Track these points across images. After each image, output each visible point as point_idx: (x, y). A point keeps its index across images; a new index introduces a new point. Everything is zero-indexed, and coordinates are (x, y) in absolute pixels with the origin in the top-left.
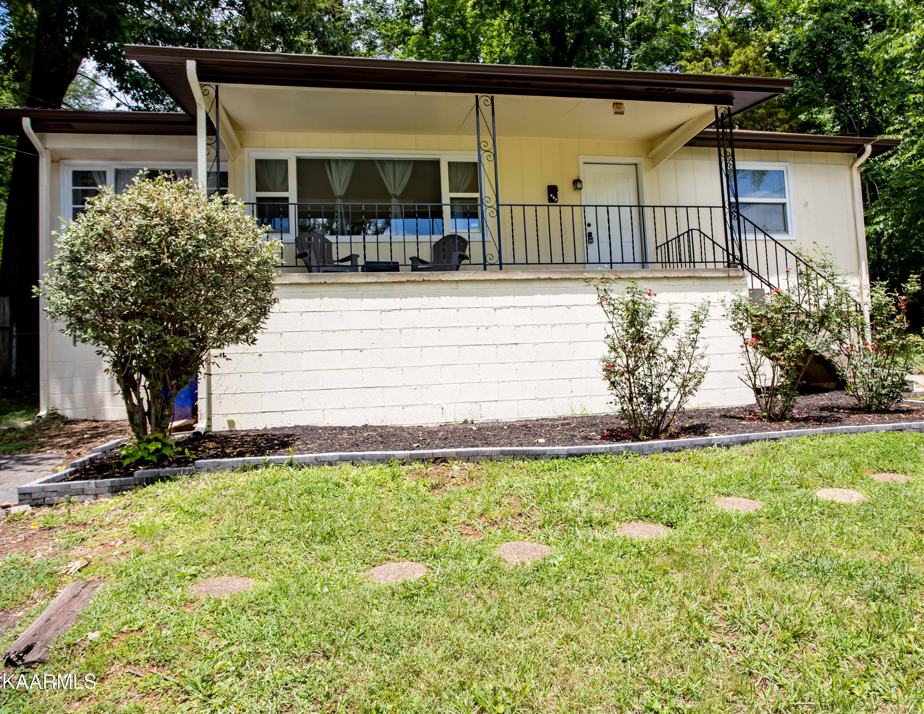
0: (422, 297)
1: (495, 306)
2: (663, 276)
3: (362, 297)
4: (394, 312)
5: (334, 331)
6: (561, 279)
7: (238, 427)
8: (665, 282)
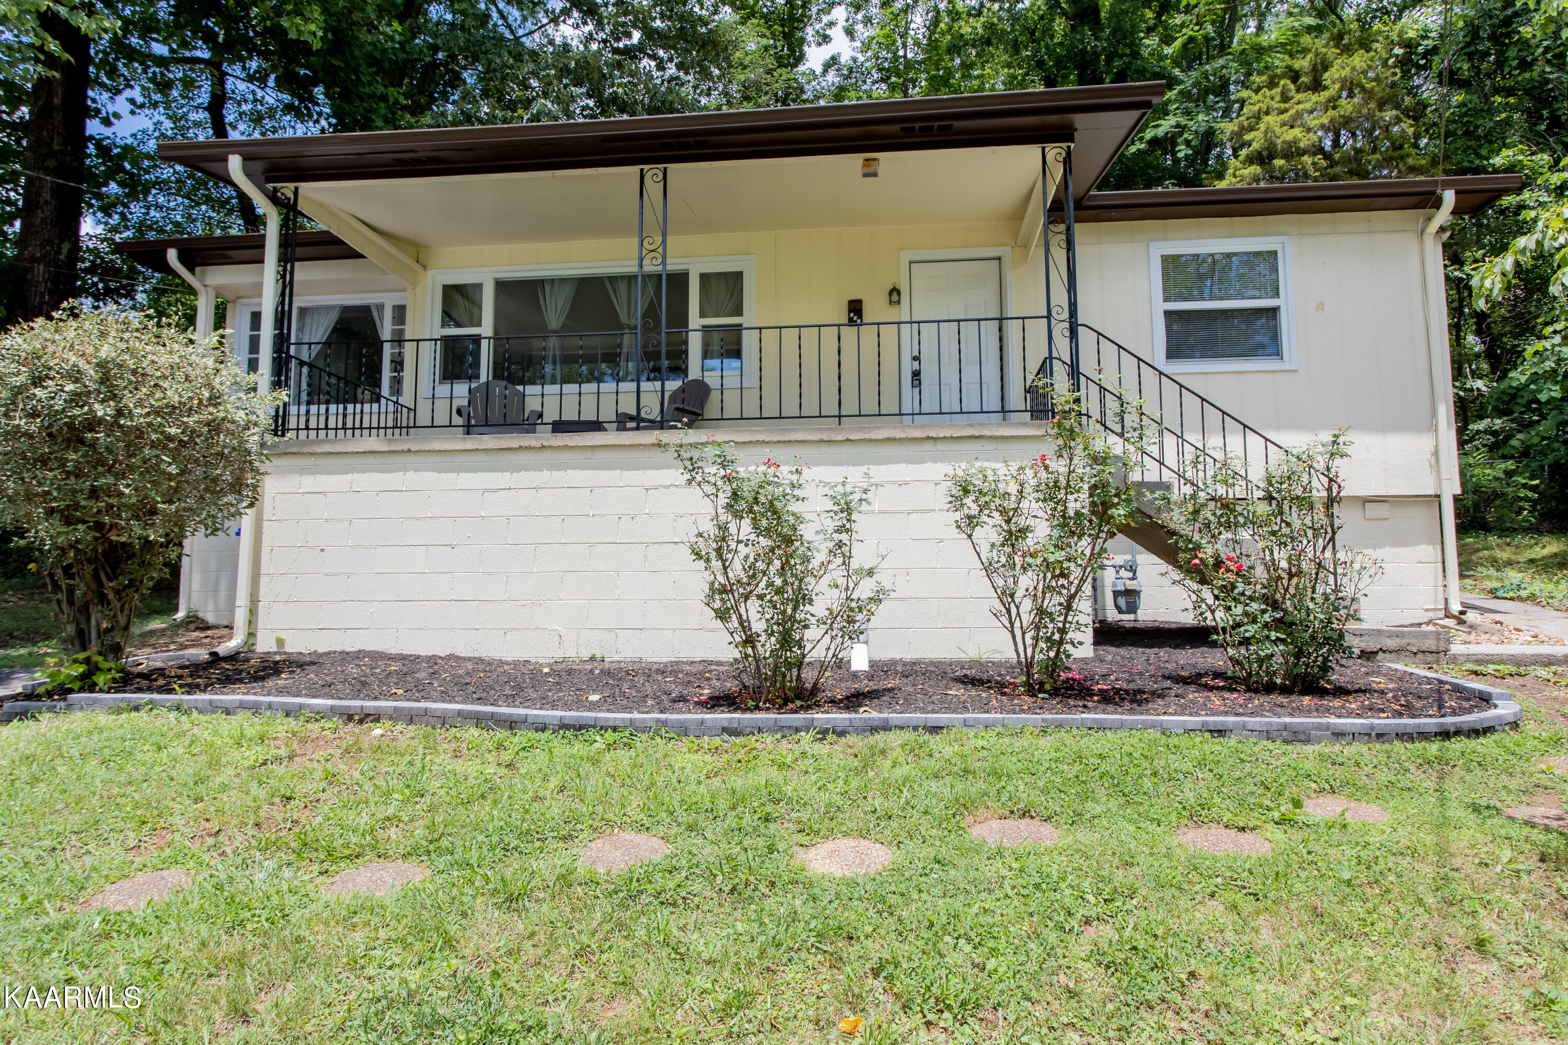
0: (541, 470)
1: (647, 484)
2: (924, 435)
3: (458, 471)
4: (501, 492)
5: (418, 519)
6: (751, 442)
7: (288, 649)
8: (929, 446)
